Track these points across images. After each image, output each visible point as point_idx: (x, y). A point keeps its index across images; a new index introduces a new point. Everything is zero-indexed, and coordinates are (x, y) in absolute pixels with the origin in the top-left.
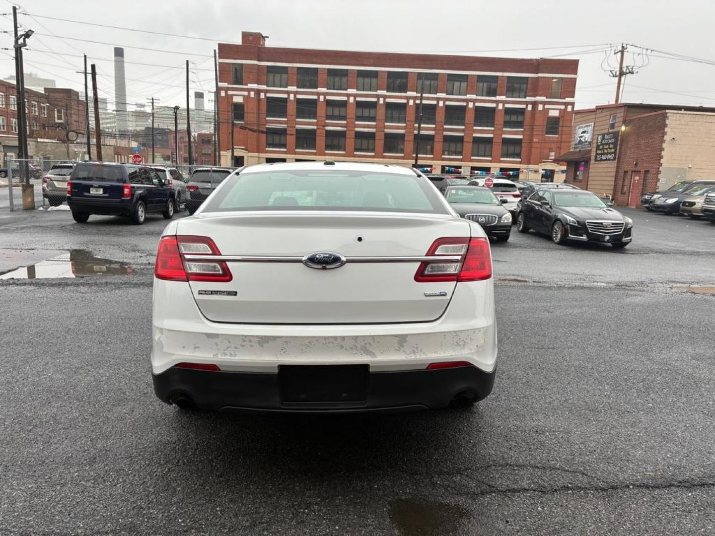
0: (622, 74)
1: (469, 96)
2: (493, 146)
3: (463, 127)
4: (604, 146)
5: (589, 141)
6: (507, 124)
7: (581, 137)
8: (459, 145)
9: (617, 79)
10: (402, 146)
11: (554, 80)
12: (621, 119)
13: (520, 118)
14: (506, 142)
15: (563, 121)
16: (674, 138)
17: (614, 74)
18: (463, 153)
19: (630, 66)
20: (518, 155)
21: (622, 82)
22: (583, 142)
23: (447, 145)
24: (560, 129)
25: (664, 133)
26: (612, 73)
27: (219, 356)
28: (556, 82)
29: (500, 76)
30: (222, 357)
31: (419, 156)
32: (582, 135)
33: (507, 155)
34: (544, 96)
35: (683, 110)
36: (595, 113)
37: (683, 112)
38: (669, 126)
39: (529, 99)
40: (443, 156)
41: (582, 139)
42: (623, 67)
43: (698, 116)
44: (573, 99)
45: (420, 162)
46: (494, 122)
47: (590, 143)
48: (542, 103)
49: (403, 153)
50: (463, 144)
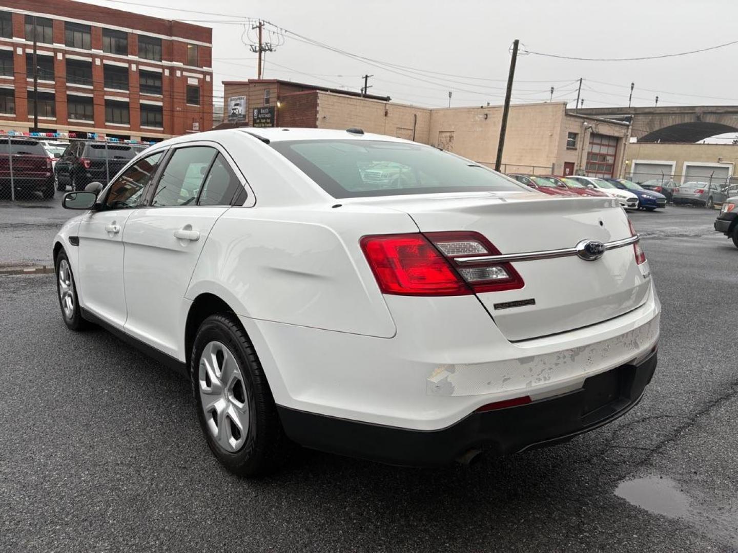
0: (261, 50)
1: (94, 51)
2: (131, 112)
3: (91, 87)
4: (261, 120)
5: (243, 113)
6: (144, 88)
7: (235, 109)
8: (89, 108)
9: (257, 54)
10: (12, 105)
11: (189, 46)
12: (275, 95)
13: (158, 83)
14: (144, 107)
15: (203, 90)
16: (325, 117)
17: (254, 49)
18: (95, 117)
19: (269, 43)
20: (160, 124)
21: (263, 58)
22: (237, 115)
23: (72, 106)
24: (201, 98)
25: (317, 112)
26: (252, 48)
27: (533, 384)
28: (190, 48)
29: (130, 33)
30: (536, 384)
31: (39, 118)
32: (236, 107)
33: (148, 123)
34: (181, 62)
35: (329, 91)
36: (248, 86)
37: (329, 93)
38: (320, 105)
39: (165, 63)
40: (69, 120)
41: (235, 111)
42: (262, 43)
43: (341, 98)
44: (210, 69)
45: (40, 125)
46: (128, 84)
47: (244, 116)
48: (179, 69)
49: (15, 113)
50: (93, 106)
